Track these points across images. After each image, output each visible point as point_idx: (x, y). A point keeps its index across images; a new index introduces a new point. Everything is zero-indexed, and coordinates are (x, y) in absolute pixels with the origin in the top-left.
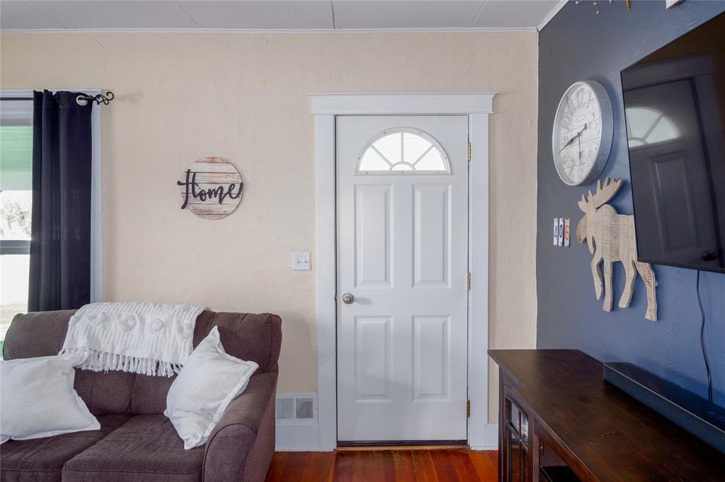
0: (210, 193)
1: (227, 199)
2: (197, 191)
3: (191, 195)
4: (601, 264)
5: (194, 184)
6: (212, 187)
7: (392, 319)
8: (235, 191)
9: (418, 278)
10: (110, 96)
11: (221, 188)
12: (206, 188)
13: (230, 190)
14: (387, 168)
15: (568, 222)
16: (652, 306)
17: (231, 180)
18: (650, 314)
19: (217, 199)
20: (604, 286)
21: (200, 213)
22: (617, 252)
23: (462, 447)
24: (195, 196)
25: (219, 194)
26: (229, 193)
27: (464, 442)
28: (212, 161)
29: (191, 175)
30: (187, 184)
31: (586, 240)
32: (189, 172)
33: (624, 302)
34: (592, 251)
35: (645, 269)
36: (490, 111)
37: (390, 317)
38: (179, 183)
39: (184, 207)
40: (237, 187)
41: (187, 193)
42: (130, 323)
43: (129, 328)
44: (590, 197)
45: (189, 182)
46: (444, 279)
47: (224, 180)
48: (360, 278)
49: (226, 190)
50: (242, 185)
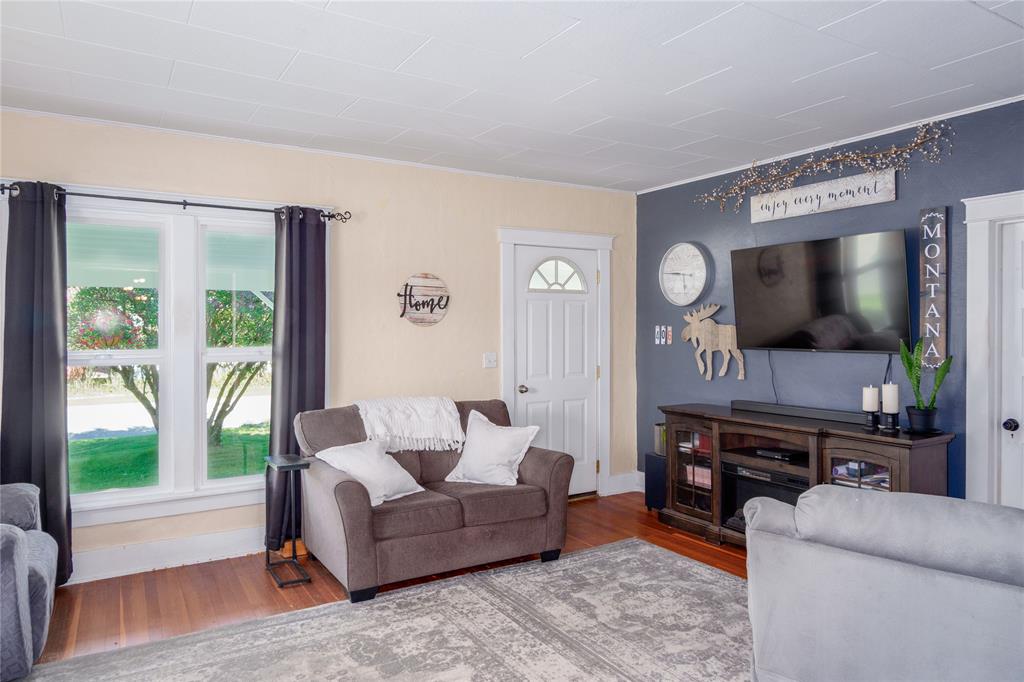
0: (423, 304)
1: (437, 309)
2: (413, 302)
3: (408, 306)
4: (703, 355)
5: (410, 295)
6: (425, 299)
7: (551, 404)
8: (443, 303)
9: (567, 371)
10: (348, 216)
11: (432, 300)
12: (420, 299)
13: (439, 301)
14: (546, 287)
15: (670, 328)
16: (742, 372)
17: (439, 293)
18: (741, 377)
19: (428, 309)
20: (705, 366)
21: (415, 321)
22: (718, 345)
23: (592, 496)
24: (411, 306)
25: (430, 305)
26: (438, 304)
27: (595, 492)
28: (426, 276)
29: (409, 288)
30: (405, 295)
31: (690, 339)
32: (407, 285)
33: (722, 373)
34: (695, 345)
35: (737, 354)
36: (610, 247)
37: (549, 401)
38: (399, 295)
39: (402, 316)
40: (445, 299)
41: (405, 303)
42: (408, 412)
43: (409, 417)
44: (695, 314)
45: (407, 294)
46: (583, 372)
47: (434, 293)
48: (530, 373)
49: (435, 303)
50: (448, 297)
